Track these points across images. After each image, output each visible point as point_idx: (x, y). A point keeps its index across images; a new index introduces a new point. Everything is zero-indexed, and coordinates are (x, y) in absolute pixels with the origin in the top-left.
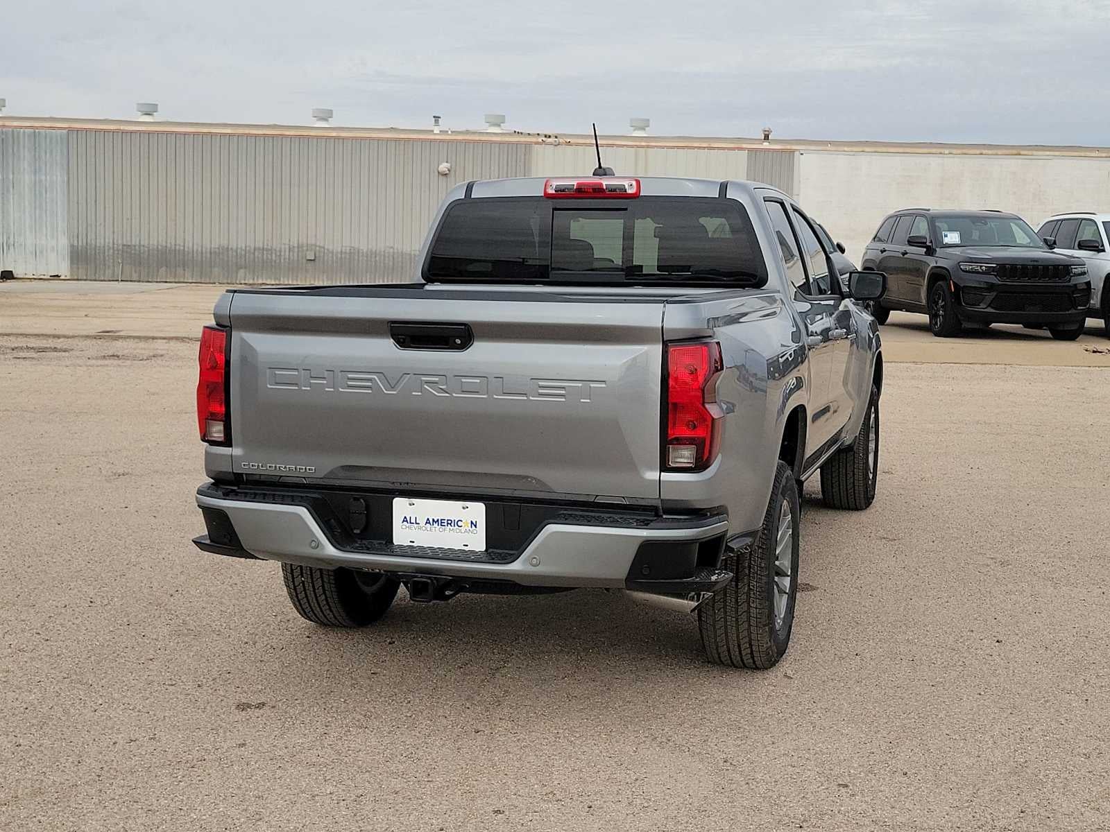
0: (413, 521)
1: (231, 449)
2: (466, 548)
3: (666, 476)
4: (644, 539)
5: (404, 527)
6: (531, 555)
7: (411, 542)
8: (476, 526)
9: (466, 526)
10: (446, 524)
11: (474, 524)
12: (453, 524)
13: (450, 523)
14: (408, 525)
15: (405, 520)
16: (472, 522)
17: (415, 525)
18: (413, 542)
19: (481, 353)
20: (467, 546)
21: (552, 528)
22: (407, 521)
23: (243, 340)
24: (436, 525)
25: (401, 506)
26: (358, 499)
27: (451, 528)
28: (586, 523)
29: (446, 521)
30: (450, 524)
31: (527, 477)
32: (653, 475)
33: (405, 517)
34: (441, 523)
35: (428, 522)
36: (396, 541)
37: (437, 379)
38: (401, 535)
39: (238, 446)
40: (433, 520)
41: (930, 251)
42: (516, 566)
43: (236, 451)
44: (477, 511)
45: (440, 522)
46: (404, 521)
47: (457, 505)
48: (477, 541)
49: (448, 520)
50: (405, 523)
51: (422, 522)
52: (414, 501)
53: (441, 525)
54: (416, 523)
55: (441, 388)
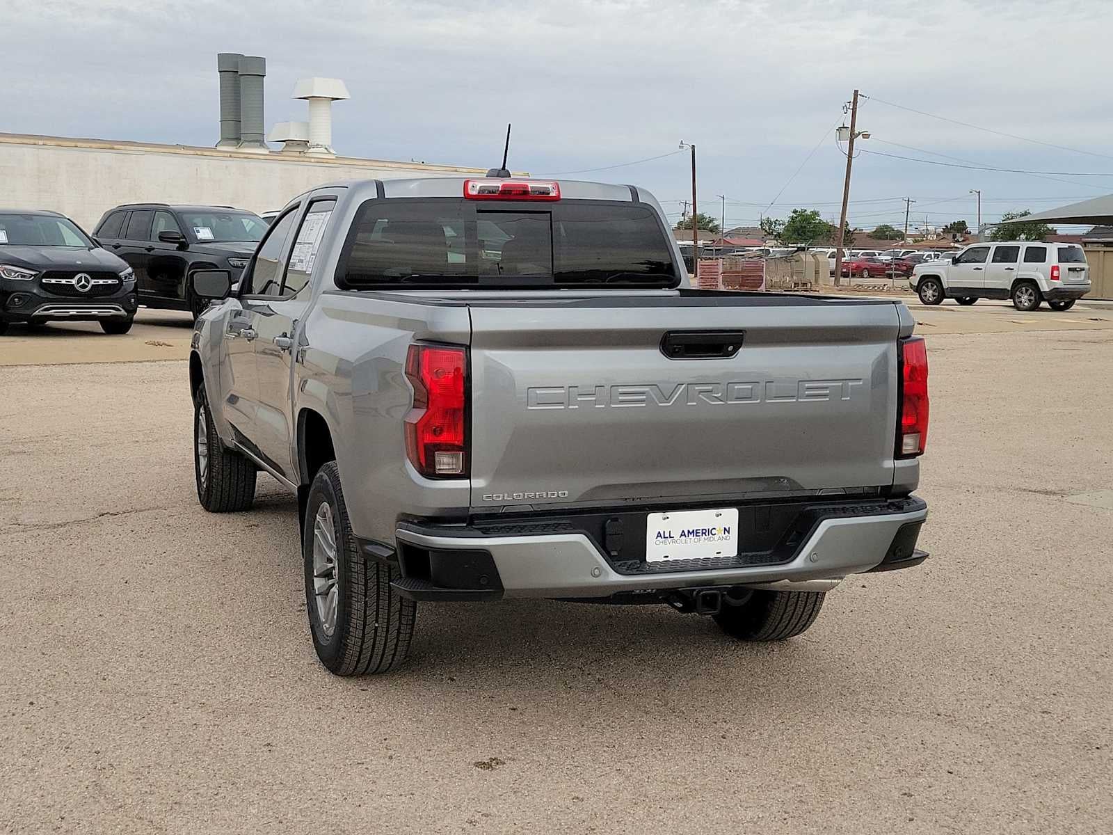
0: (667, 535)
1: (468, 481)
2: (718, 556)
3: (901, 463)
4: (904, 522)
5: (658, 543)
7: (665, 557)
8: (729, 532)
9: (719, 533)
10: (700, 534)
12: (707, 534)
13: (704, 532)
14: (662, 540)
15: (659, 535)
16: (725, 529)
17: (670, 539)
18: (667, 557)
19: (748, 358)
20: (720, 553)
21: (825, 525)
22: (661, 536)
23: (487, 358)
24: (691, 536)
25: (655, 522)
26: (616, 520)
27: (706, 537)
29: (701, 531)
30: (705, 533)
31: (778, 478)
32: (889, 463)
33: (659, 533)
34: (697, 533)
35: (683, 534)
36: (649, 559)
37: (711, 388)
38: (655, 551)
39: (478, 476)
40: (689, 531)
41: (183, 246)
42: (798, 563)
43: (478, 483)
44: (731, 516)
45: (694, 533)
46: (658, 536)
47: (712, 512)
48: (729, 547)
49: (703, 530)
50: (659, 538)
51: (676, 535)
52: (668, 514)
53: (696, 536)
54: (670, 537)
55: (715, 397)
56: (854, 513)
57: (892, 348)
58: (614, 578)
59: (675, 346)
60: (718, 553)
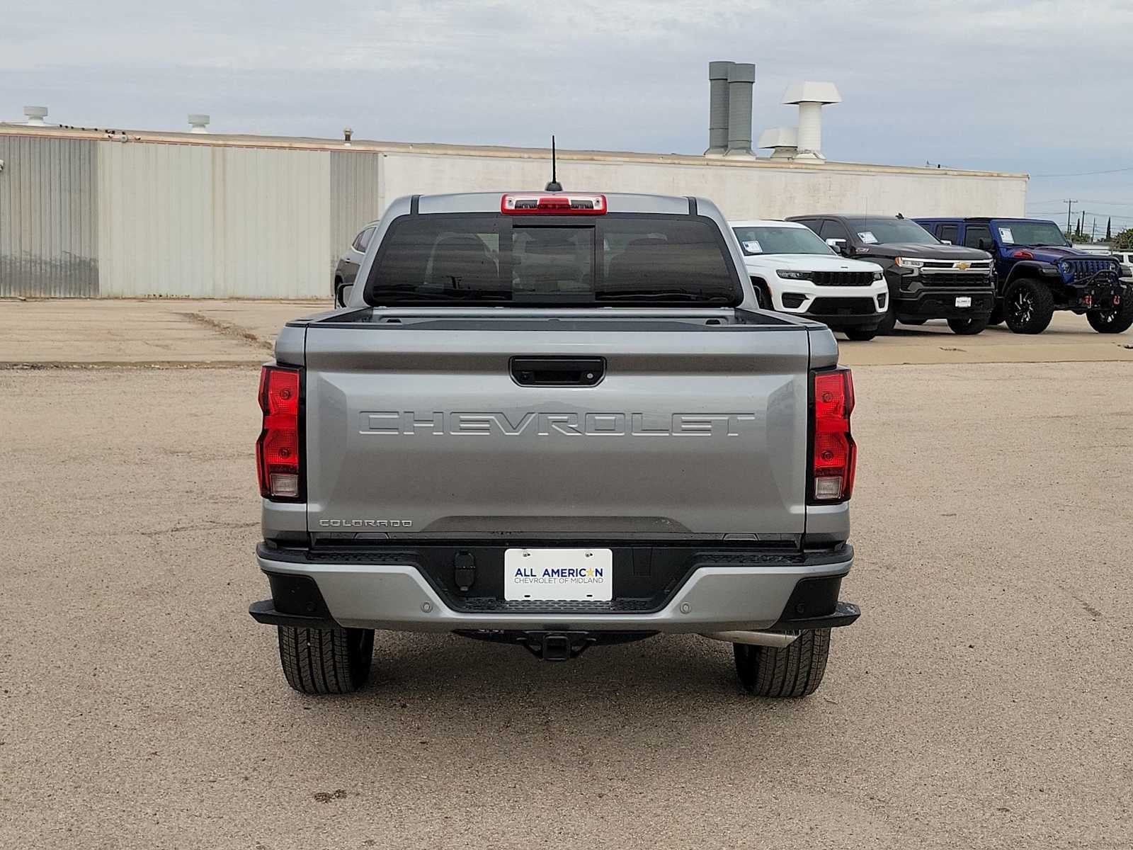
0: (528, 573)
1: (305, 505)
2: (589, 599)
3: (813, 510)
4: (802, 577)
5: (517, 580)
6: (682, 601)
7: (526, 596)
8: (601, 575)
9: (590, 575)
10: (567, 574)
11: (599, 572)
12: (575, 574)
13: (571, 572)
14: (522, 578)
15: (519, 571)
16: (597, 571)
17: (531, 578)
18: (528, 596)
19: (612, 387)
20: (591, 596)
21: (702, 572)
22: (521, 574)
23: (321, 380)
24: (555, 576)
25: (514, 558)
26: (466, 553)
27: (573, 578)
28: (727, 564)
29: (567, 571)
30: (572, 574)
31: (659, 519)
32: (799, 509)
33: (519, 570)
34: (562, 573)
35: (546, 573)
36: (508, 597)
37: (566, 418)
38: (514, 590)
39: (315, 501)
40: (553, 571)
42: (665, 614)
43: (313, 507)
44: (603, 558)
45: (560, 573)
46: (517, 574)
47: (582, 552)
48: (603, 591)
49: (569, 570)
50: (519, 576)
51: (539, 573)
52: (529, 551)
53: (562, 576)
54: (532, 576)
55: (572, 428)
56: (741, 562)
57: (802, 379)
58: (447, 614)
59: (523, 372)
60: (588, 596)
